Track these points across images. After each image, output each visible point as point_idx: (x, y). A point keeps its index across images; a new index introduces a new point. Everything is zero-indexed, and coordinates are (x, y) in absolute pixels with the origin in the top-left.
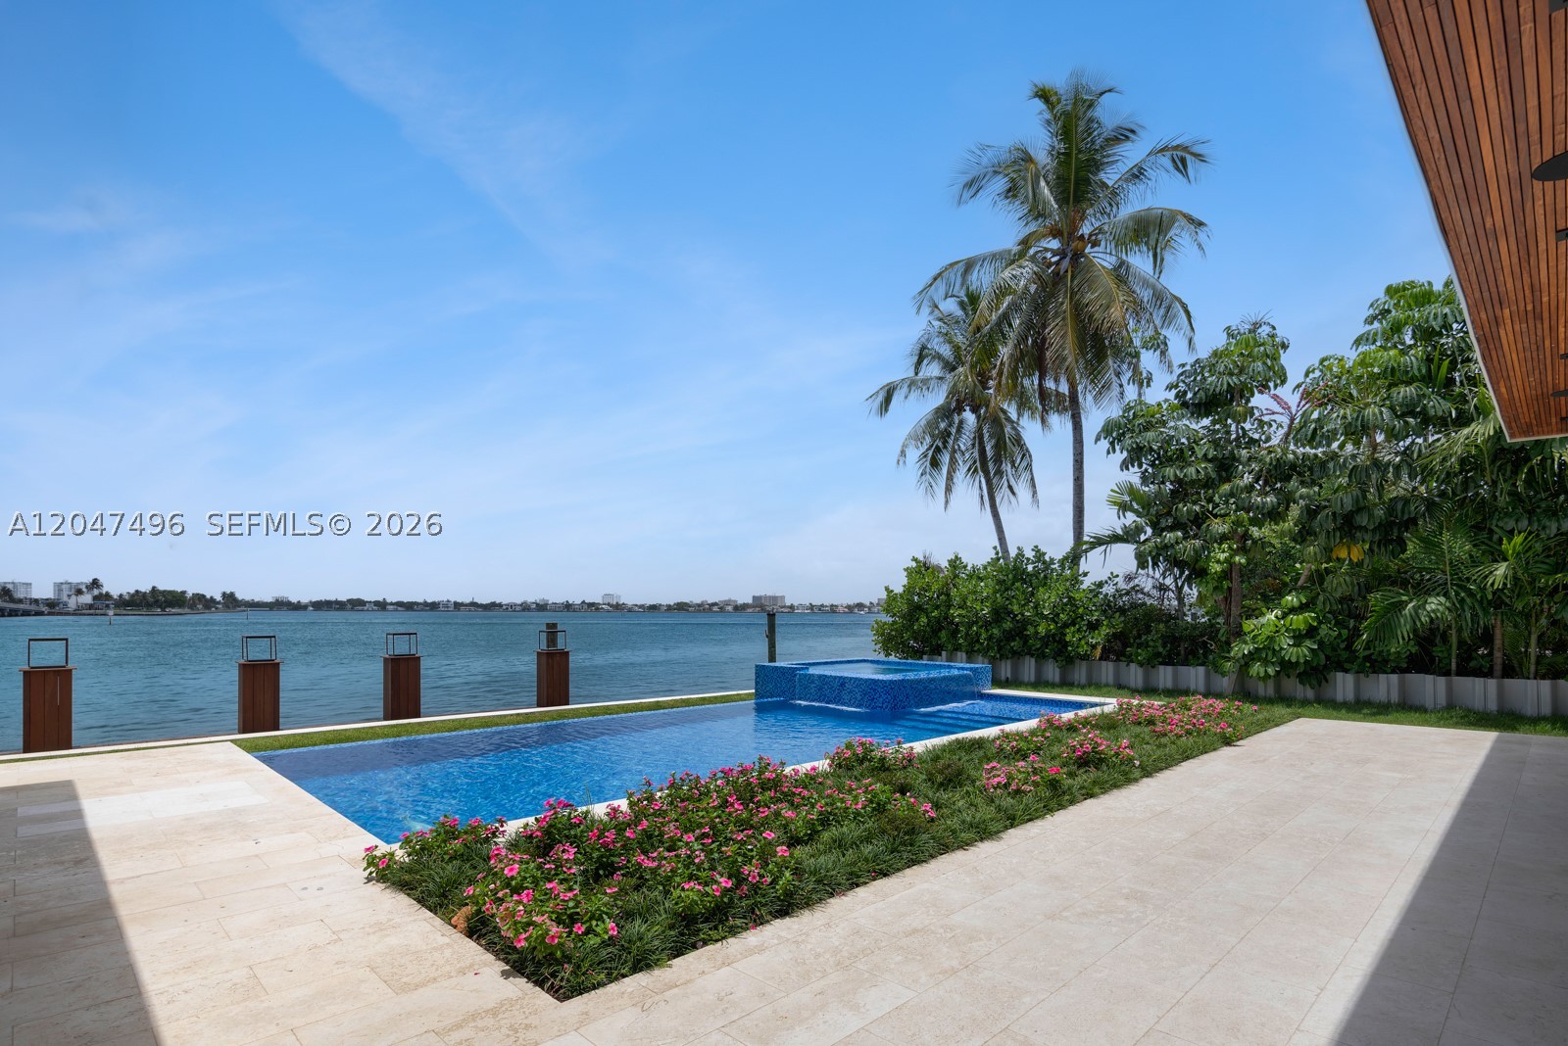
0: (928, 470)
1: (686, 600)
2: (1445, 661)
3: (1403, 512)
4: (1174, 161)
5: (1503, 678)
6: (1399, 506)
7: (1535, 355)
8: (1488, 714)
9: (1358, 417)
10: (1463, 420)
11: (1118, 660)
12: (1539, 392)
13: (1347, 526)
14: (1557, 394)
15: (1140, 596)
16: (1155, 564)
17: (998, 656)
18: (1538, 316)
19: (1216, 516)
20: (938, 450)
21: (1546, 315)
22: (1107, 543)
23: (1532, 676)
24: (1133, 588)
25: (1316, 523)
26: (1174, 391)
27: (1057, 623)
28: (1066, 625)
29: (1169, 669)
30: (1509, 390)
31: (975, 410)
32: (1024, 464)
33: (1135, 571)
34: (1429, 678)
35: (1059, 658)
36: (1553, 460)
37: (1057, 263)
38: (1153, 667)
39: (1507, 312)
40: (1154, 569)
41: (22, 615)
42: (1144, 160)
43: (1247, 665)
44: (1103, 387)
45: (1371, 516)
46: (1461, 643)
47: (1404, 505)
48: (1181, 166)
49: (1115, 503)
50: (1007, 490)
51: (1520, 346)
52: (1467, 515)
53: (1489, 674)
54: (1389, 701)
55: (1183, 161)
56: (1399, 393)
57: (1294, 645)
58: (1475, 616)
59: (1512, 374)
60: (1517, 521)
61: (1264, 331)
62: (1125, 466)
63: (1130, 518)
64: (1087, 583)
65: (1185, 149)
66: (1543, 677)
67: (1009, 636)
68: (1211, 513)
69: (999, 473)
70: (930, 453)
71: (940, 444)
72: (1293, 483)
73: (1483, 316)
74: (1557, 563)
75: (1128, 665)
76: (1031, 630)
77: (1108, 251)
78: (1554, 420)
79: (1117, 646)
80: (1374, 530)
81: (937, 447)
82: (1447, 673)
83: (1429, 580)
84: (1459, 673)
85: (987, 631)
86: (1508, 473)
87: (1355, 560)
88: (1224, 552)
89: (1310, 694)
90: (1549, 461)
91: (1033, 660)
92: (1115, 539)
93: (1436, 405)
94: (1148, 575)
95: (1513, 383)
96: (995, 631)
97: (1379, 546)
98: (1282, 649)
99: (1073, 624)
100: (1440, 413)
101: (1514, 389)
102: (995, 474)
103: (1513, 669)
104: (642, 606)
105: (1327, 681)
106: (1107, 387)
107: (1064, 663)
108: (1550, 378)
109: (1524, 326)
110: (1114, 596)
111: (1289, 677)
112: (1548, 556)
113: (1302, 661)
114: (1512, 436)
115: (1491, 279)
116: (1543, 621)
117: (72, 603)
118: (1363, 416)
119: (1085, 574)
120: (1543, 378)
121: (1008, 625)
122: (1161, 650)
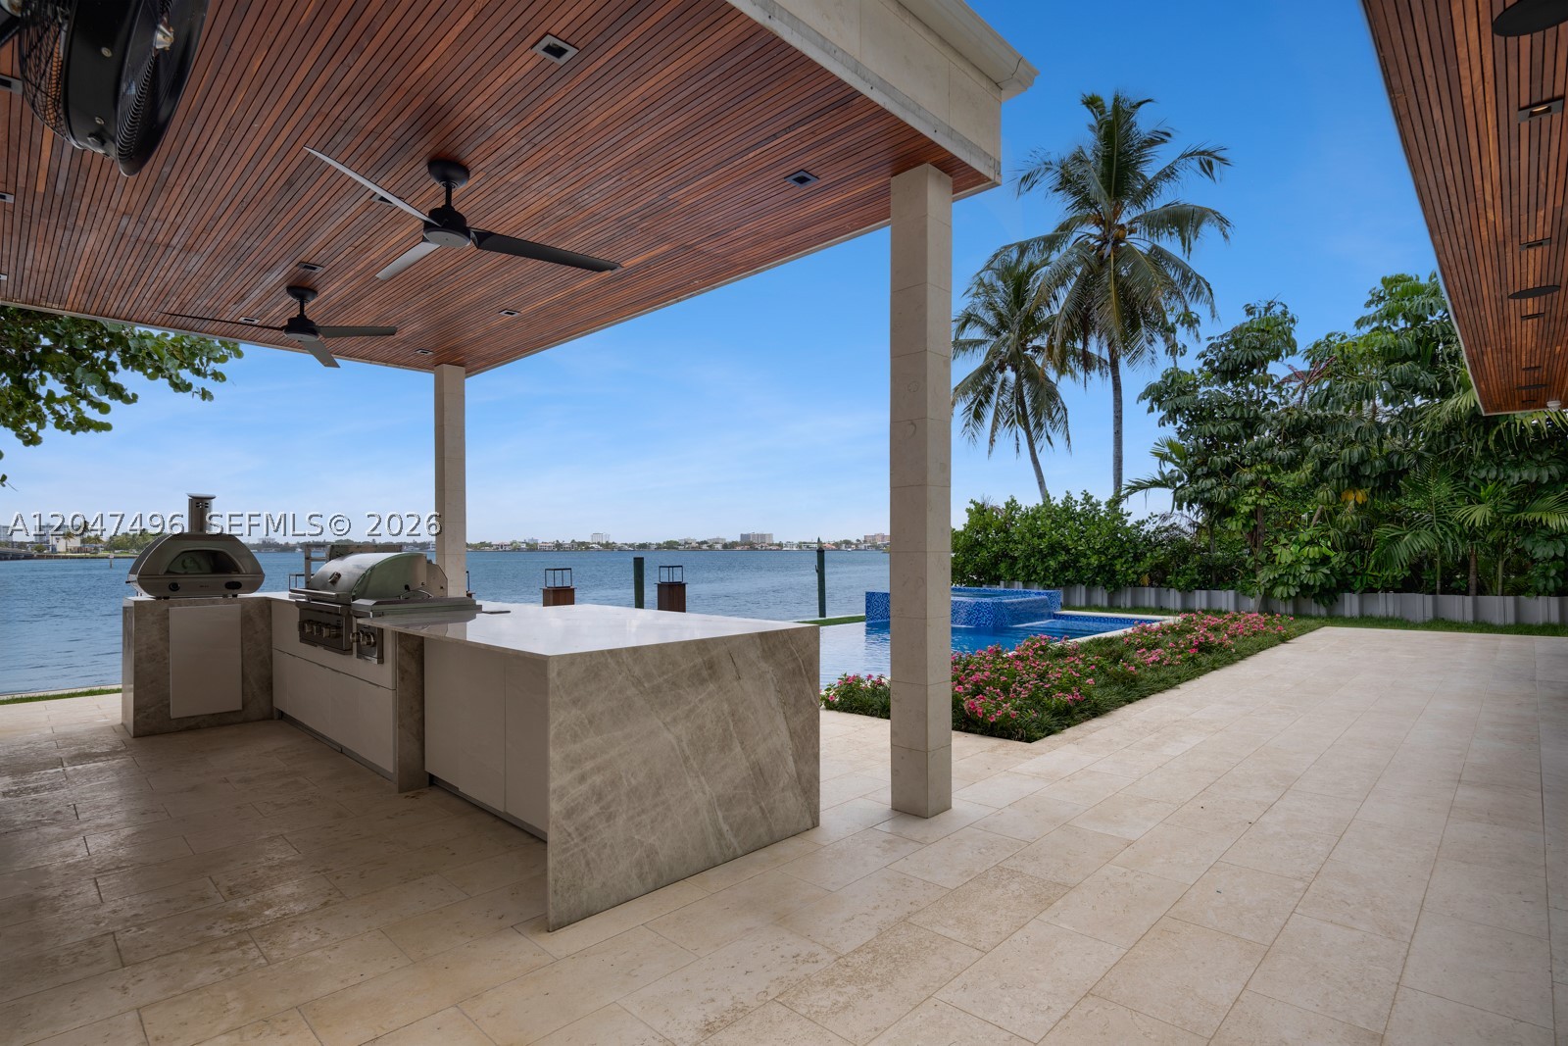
0: (971, 422)
1: (675, 539)
2: (1432, 583)
3: (1398, 465)
4: (1201, 163)
5: (1477, 595)
6: (1396, 458)
7: (1506, 368)
8: (1466, 624)
9: (1363, 388)
10: (1446, 392)
11: (1160, 586)
12: (1507, 387)
13: (1354, 476)
14: (1520, 388)
15: (1178, 532)
16: (1190, 505)
17: (1054, 584)
18: (1509, 350)
19: (1244, 466)
20: (981, 404)
21: (1514, 350)
22: (1146, 488)
23: (1500, 593)
24: (1171, 526)
25: (1327, 473)
26: (1203, 360)
27: (1106, 556)
28: (1114, 558)
29: (1204, 592)
30: (1487, 386)
31: (1015, 369)
32: (1059, 416)
33: (1170, 511)
34: (1418, 597)
35: (1108, 586)
36: (1516, 425)
37: (1100, 248)
38: (1189, 591)
39: (1489, 349)
40: (1189, 510)
41: (12, 559)
42: (1175, 162)
43: (1272, 588)
44: (1137, 352)
45: (1373, 467)
46: (1443, 568)
47: (1399, 458)
48: (1207, 168)
49: (1157, 454)
50: (1047, 440)
51: (1496, 364)
52: (1449, 465)
53: (1466, 593)
54: (1388, 616)
55: (1210, 164)
56: (1396, 370)
57: (1311, 572)
58: (1455, 546)
59: (1489, 378)
60: (1488, 472)
61: (1278, 310)
62: (1162, 423)
63: (1169, 467)
64: (1131, 521)
65: (1210, 154)
66: (1508, 594)
67: (1064, 567)
68: (1239, 463)
69: (1039, 425)
70: (974, 407)
71: (983, 399)
72: (1309, 440)
73: (1474, 351)
74: (1519, 505)
75: (1168, 590)
76: (1084, 561)
77: (1142, 237)
78: (1517, 403)
79: (1159, 575)
80: (1375, 479)
81: (980, 402)
82: (1433, 593)
83: (1418, 518)
84: (1443, 592)
85: (1043, 563)
86: (1481, 434)
87: (1360, 502)
88: (1251, 495)
89: (1323, 611)
90: (1513, 425)
91: (1084, 587)
92: (1155, 484)
93: (1427, 378)
94: (1182, 515)
95: (1490, 382)
96: (1052, 563)
97: (1379, 491)
98: (1301, 574)
99: (1121, 556)
100: (1428, 386)
101: (1491, 386)
102: (1035, 426)
103: (1485, 589)
104: (631, 545)
105: (1337, 600)
106: (1140, 352)
107: (1113, 589)
108: (1515, 380)
109: (1500, 355)
110: (1154, 532)
111: (1305, 597)
112: (1512, 500)
113: (1318, 584)
114: (1486, 412)
115: (1481, 335)
116: (1509, 551)
117: (61, 546)
118: (1368, 388)
119: (1129, 514)
120: (1511, 379)
121: (1063, 557)
122: (1197, 577)
